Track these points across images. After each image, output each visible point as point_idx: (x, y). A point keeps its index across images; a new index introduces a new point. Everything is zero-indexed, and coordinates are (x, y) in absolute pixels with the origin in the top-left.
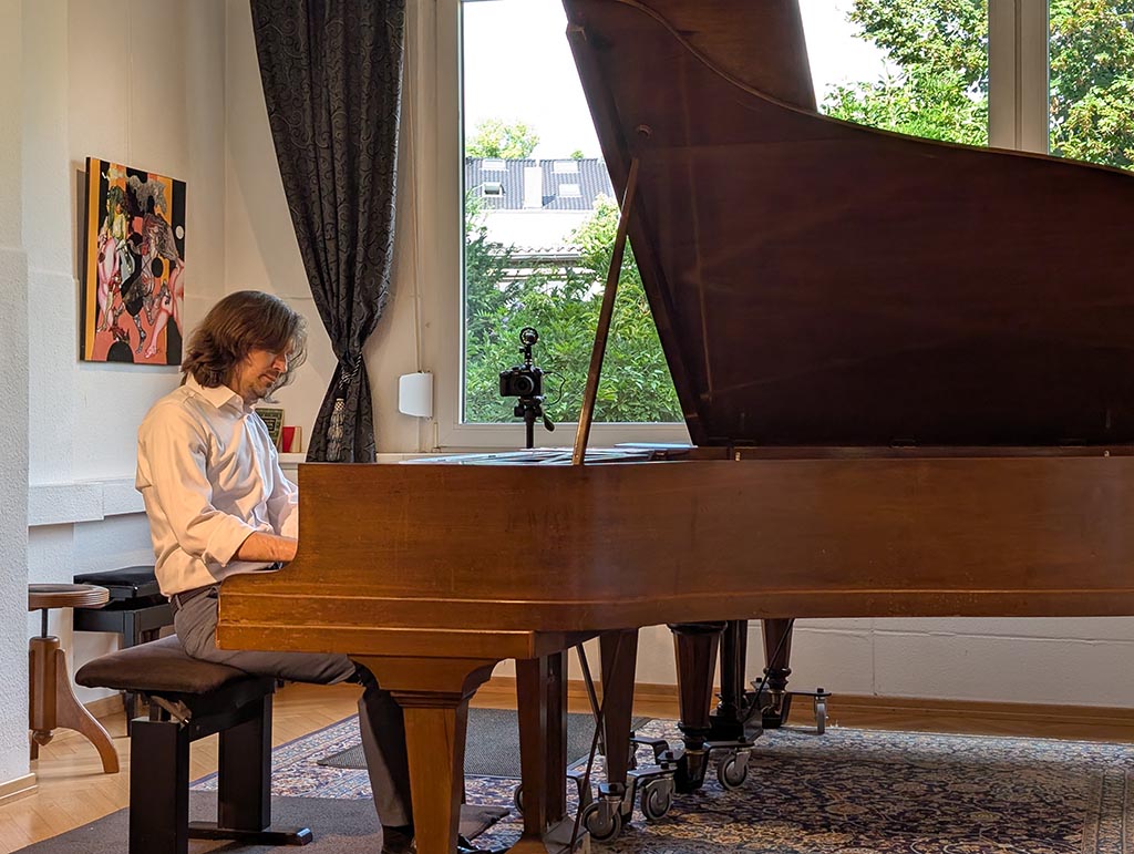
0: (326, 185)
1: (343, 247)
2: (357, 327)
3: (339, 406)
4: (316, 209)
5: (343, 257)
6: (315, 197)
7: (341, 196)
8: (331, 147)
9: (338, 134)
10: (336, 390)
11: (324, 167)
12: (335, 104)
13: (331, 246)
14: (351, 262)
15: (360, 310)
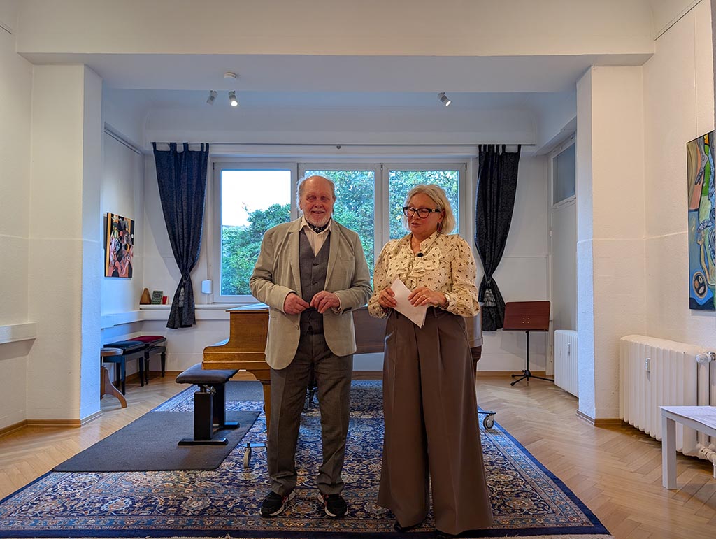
0: (180, 224)
1: (186, 241)
2: (189, 266)
3: (182, 290)
4: (177, 230)
5: (185, 245)
6: (176, 226)
7: (185, 226)
8: (182, 212)
9: (185, 208)
10: (181, 285)
11: (180, 217)
12: (184, 198)
13: (181, 241)
14: (188, 246)
15: (190, 261)
